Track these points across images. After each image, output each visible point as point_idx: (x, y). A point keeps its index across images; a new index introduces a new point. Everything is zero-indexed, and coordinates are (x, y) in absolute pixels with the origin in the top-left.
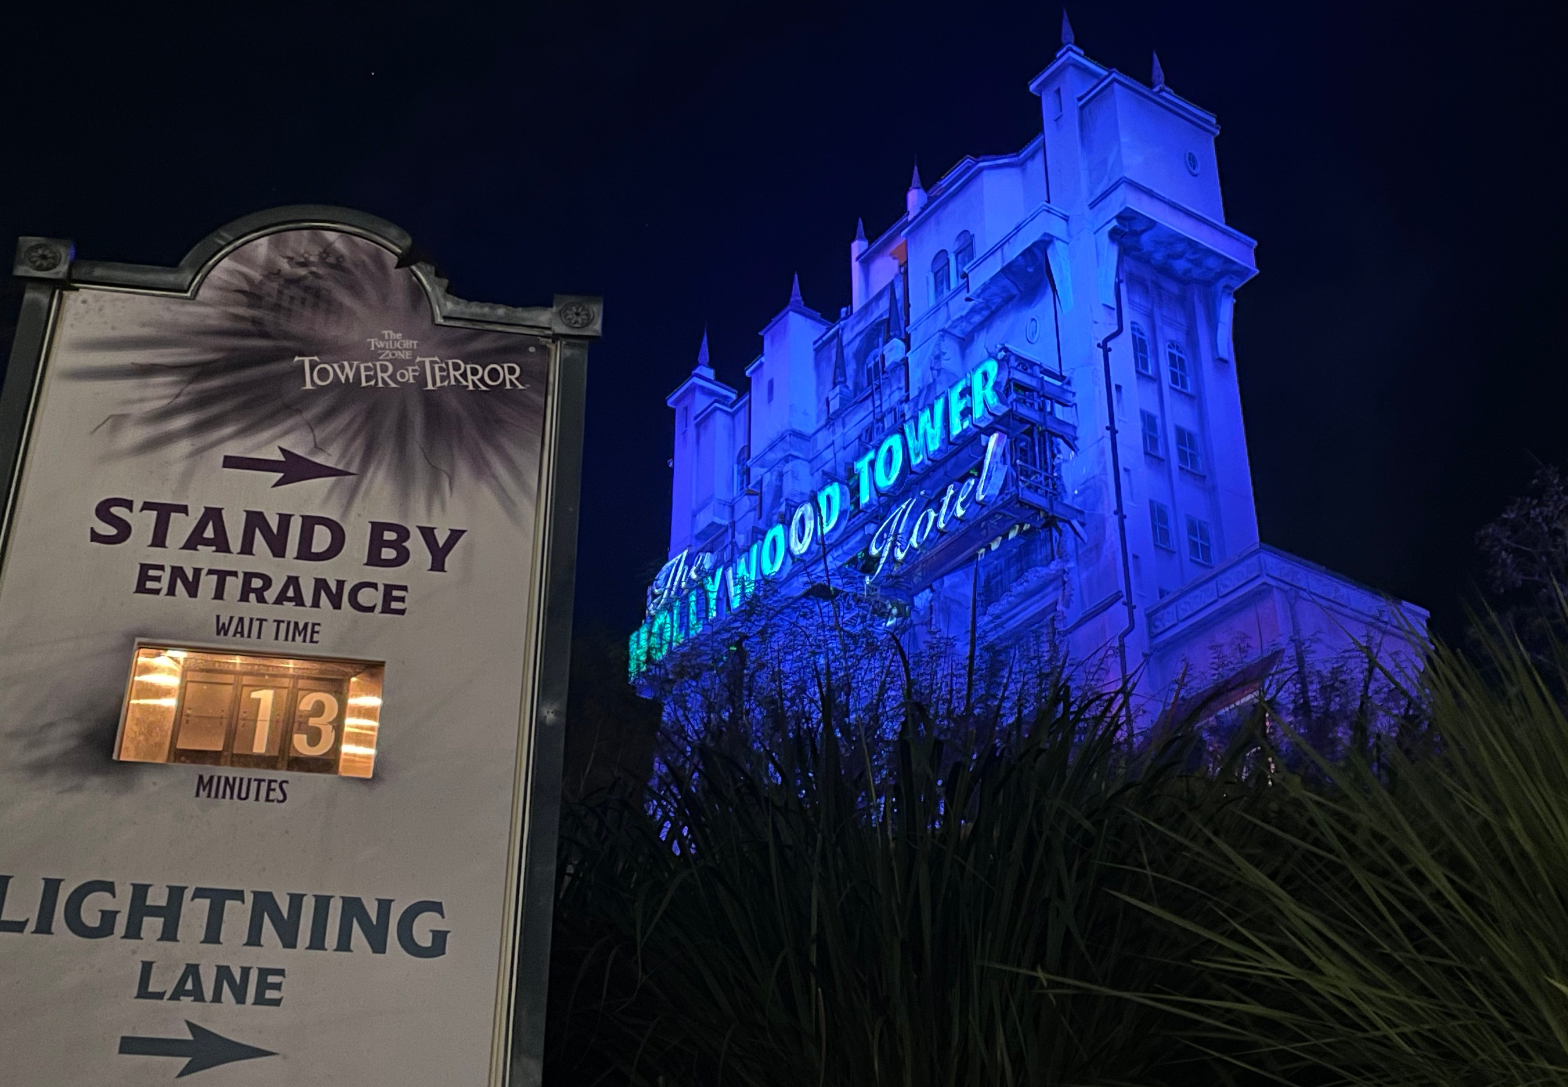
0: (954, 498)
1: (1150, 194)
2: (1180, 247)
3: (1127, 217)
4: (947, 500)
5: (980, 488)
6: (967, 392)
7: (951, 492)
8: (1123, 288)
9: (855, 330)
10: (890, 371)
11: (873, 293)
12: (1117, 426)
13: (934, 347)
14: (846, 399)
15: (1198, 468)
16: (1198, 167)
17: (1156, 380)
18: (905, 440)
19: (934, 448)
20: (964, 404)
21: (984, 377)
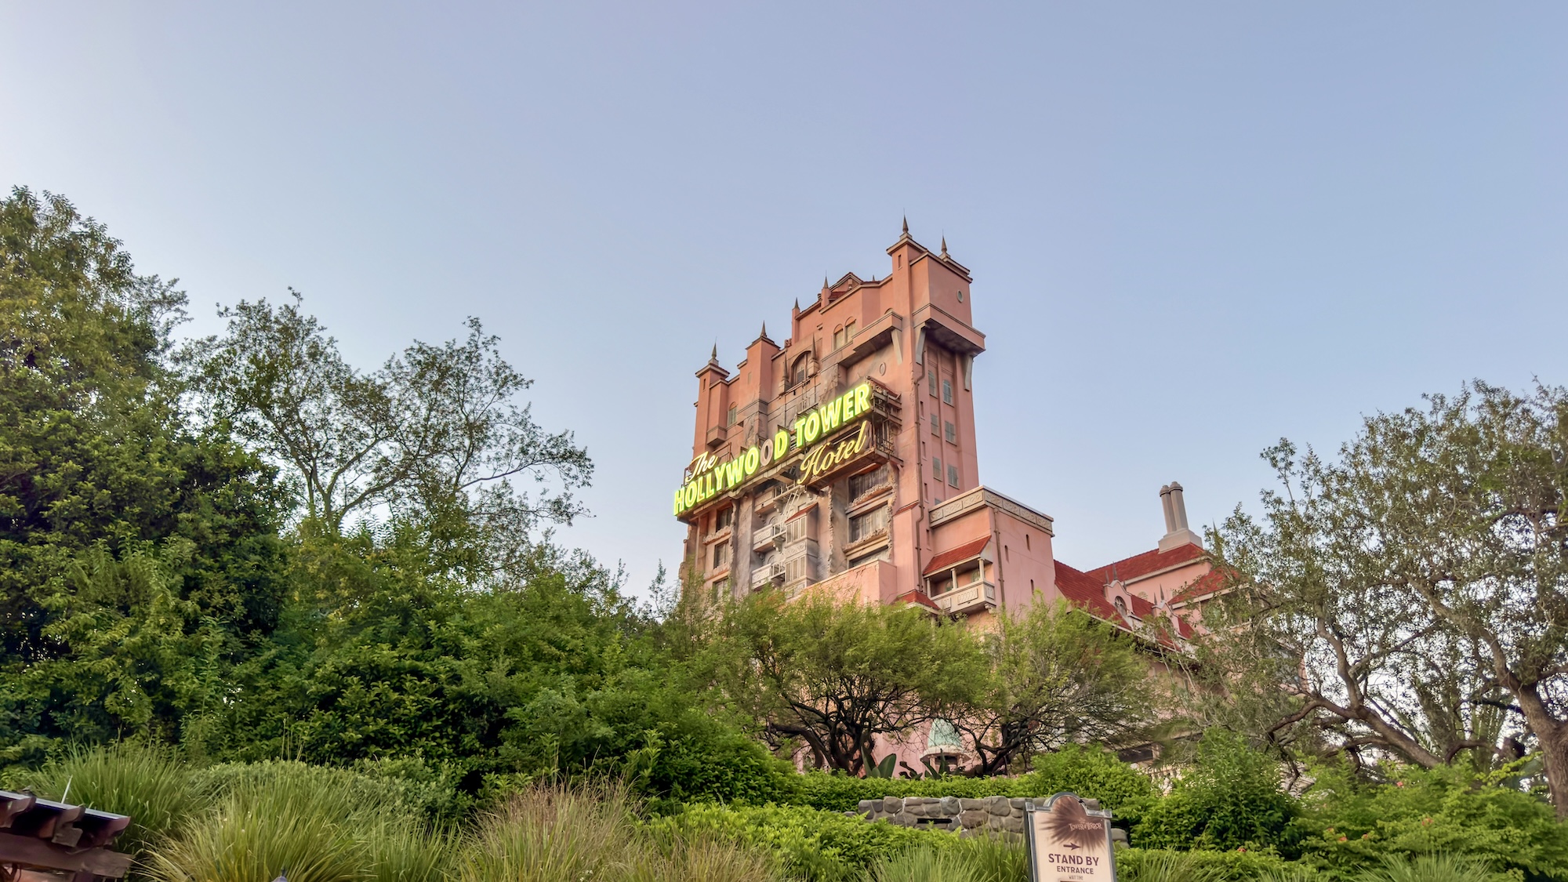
0: (844, 449)
1: (941, 311)
2: (953, 337)
3: (929, 322)
4: (840, 449)
5: (857, 446)
6: (853, 399)
7: (843, 445)
8: (926, 355)
9: (793, 353)
10: (811, 377)
11: (803, 334)
12: (921, 421)
13: (834, 370)
14: (787, 387)
15: (954, 442)
16: (963, 300)
17: (938, 398)
18: (820, 416)
19: (835, 424)
20: (851, 405)
21: (862, 393)
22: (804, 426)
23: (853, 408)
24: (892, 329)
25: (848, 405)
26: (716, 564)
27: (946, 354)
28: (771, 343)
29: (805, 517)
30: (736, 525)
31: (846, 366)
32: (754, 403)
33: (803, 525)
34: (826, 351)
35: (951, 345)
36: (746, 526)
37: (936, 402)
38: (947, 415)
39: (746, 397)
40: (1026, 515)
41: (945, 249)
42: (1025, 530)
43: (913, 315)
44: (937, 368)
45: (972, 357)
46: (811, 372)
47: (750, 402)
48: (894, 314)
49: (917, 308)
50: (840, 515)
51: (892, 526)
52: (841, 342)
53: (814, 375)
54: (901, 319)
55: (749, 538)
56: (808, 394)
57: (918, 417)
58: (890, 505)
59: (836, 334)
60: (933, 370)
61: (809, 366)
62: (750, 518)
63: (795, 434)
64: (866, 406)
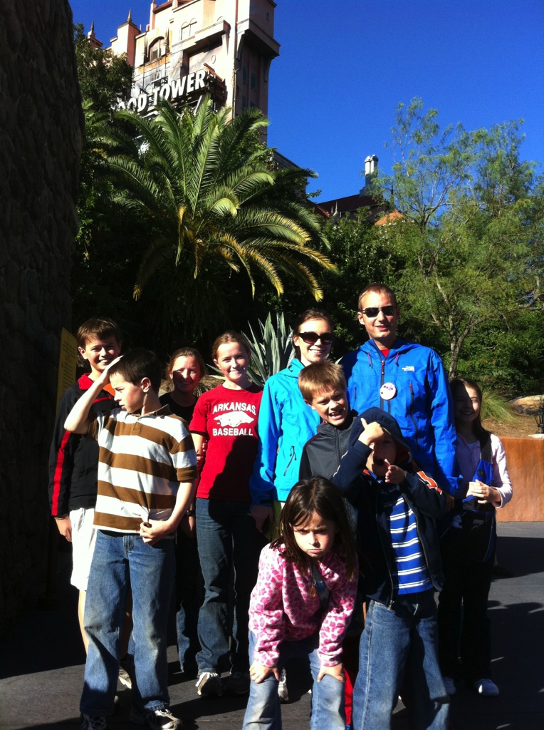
1: (256, 25)
2: (261, 44)
3: (247, 31)
6: (194, 78)
9: (151, 37)
10: (163, 56)
11: (157, 25)
12: (236, 100)
13: (180, 55)
14: (145, 62)
16: (269, 18)
17: (248, 85)
18: (171, 87)
19: (181, 94)
20: (192, 82)
21: (200, 76)
22: (159, 92)
23: (193, 85)
24: (222, 33)
25: (190, 82)
27: (255, 55)
28: (135, 27)
31: (189, 53)
34: (175, 40)
35: (259, 49)
37: (246, 87)
38: (252, 97)
43: (237, 25)
44: (249, 63)
45: (272, 59)
46: (163, 52)
48: (224, 21)
49: (240, 21)
52: (187, 35)
53: (165, 55)
54: (229, 26)
56: (161, 68)
57: (235, 97)
59: (183, 28)
60: (246, 65)
61: (161, 46)
63: (152, 96)
64: (203, 85)
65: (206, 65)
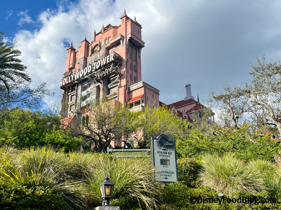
1: (134, 35)
2: (136, 42)
3: (130, 38)
5: (110, 70)
6: (109, 57)
7: (106, 69)
8: (129, 47)
9: (94, 45)
10: (98, 51)
11: (96, 40)
12: (127, 64)
13: (105, 50)
14: (92, 54)
15: (136, 70)
16: (139, 32)
17: (132, 59)
18: (100, 62)
19: (104, 64)
20: (109, 59)
21: (112, 56)
22: (96, 64)
23: (109, 60)
24: (120, 39)
25: (108, 59)
26: (71, 100)
27: (135, 47)
28: (88, 42)
29: (95, 88)
30: (77, 90)
31: (108, 49)
32: (82, 58)
33: (95, 90)
34: (102, 45)
35: (136, 44)
36: (79, 91)
37: (131, 59)
38: (134, 63)
39: (80, 56)
40: (153, 89)
41: (135, 19)
42: (152, 93)
43: (126, 36)
44: (132, 51)
45: (141, 48)
46: (98, 50)
47: (81, 57)
48: (121, 35)
49: (127, 34)
50: (105, 88)
51: (119, 91)
52: (107, 42)
54: (123, 36)
55: (80, 94)
56: (97, 56)
57: (126, 63)
58: (118, 85)
59: (105, 40)
60: (131, 51)
61: (98, 48)
62: (80, 89)
63: (93, 66)
64: (113, 59)
65: (114, 52)
